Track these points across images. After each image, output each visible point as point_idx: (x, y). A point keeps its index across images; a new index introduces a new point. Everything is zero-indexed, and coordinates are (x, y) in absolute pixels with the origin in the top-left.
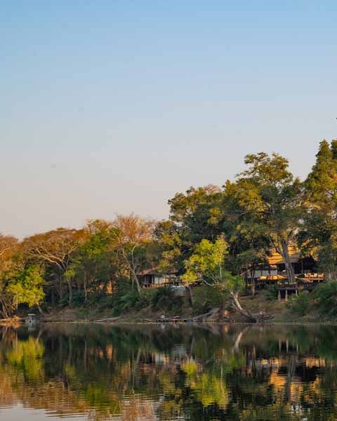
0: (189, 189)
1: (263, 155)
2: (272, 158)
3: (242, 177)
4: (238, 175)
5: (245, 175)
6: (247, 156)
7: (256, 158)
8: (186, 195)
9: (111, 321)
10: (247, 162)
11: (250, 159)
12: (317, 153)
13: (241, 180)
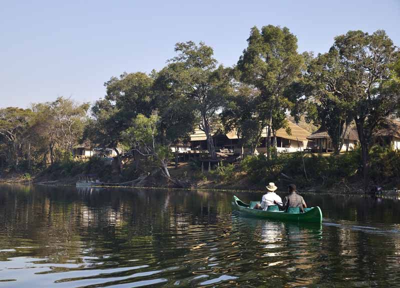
0: (123, 74)
1: (191, 43)
2: (199, 46)
3: (171, 62)
4: (169, 61)
5: (174, 61)
6: (178, 44)
7: (185, 46)
8: (120, 79)
9: (51, 184)
10: (177, 50)
11: (180, 47)
12: (248, 38)
13: (171, 65)
